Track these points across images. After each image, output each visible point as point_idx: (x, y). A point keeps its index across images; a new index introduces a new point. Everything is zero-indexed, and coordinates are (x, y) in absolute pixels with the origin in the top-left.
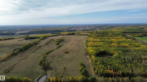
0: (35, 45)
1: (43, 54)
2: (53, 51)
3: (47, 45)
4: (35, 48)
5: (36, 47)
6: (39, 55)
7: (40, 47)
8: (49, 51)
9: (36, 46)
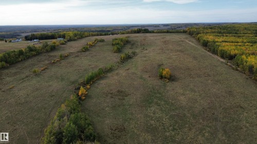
0: (47, 51)
1: (73, 83)
2: (110, 70)
3: (87, 53)
4: (47, 62)
5: (50, 56)
6: (56, 85)
7: (64, 58)
8: (96, 71)
9: (52, 54)
